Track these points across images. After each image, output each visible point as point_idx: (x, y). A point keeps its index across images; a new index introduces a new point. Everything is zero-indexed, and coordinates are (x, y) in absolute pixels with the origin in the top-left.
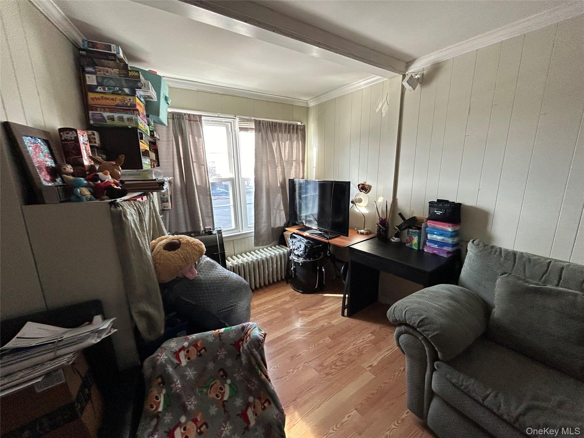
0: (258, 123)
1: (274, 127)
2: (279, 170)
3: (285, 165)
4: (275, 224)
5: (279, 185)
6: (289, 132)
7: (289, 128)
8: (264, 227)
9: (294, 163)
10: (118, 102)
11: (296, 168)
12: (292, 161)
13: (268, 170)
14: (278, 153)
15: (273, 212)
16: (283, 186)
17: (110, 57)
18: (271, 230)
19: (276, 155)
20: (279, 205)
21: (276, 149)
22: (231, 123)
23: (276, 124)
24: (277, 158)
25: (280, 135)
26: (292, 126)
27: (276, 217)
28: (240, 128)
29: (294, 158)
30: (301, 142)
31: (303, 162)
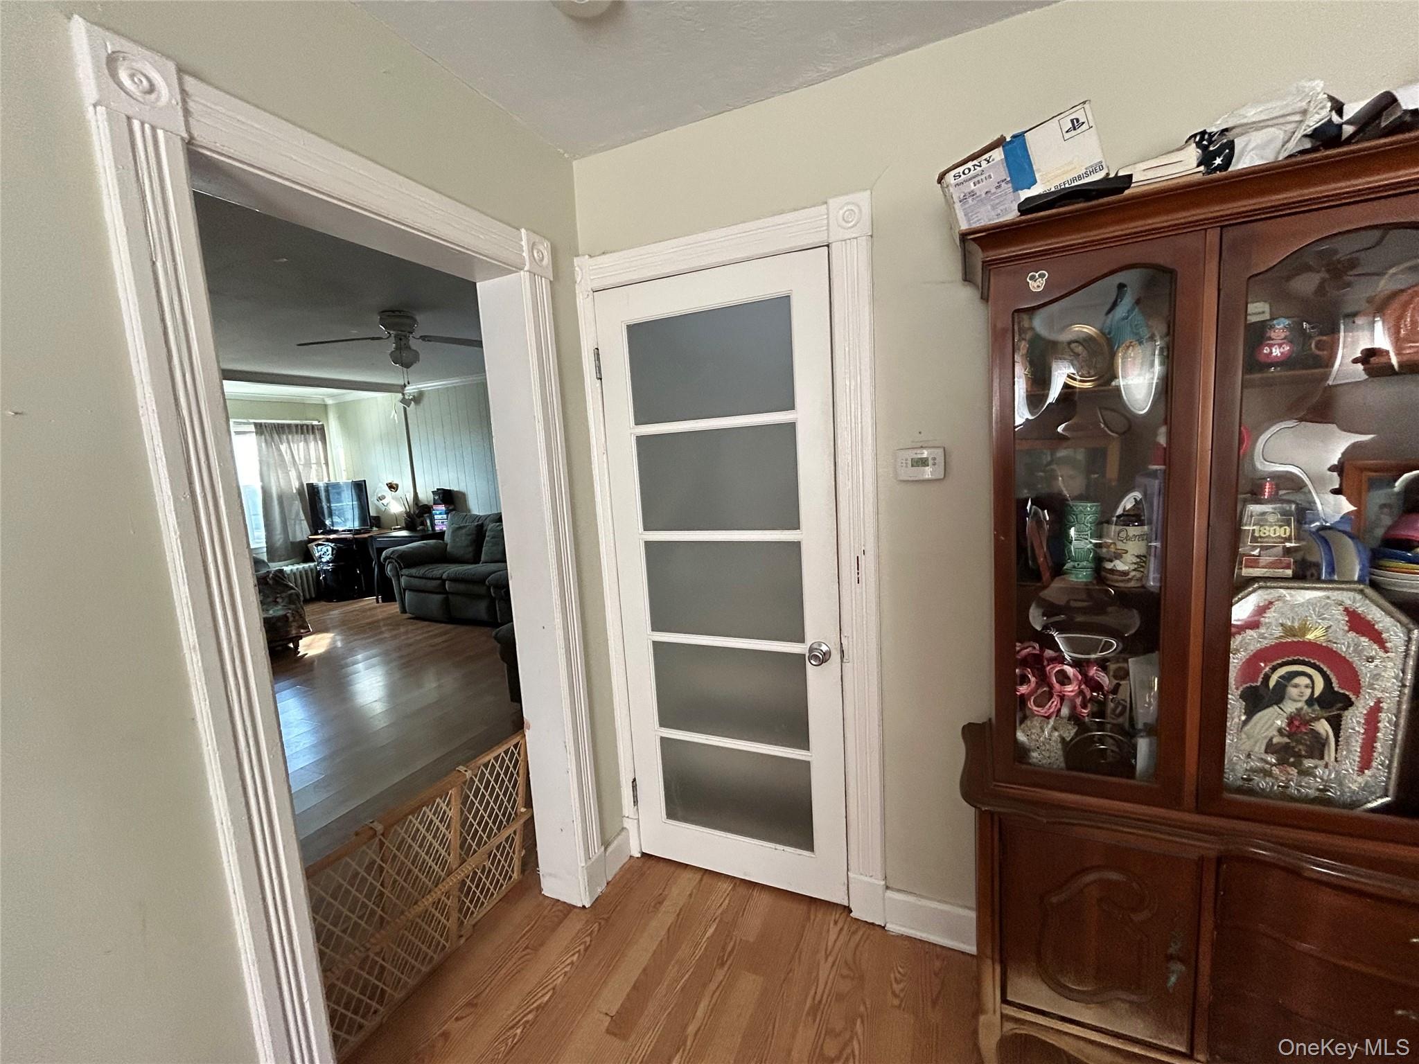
0: (259, 426)
2: (293, 473)
3: (301, 468)
4: (294, 536)
5: (294, 491)
6: (302, 433)
7: (302, 429)
8: (279, 538)
9: (314, 467)
11: (317, 472)
12: (311, 464)
13: (277, 475)
14: (290, 456)
15: (290, 522)
16: (300, 493)
18: (289, 544)
19: (288, 458)
20: (298, 514)
21: (286, 452)
23: (283, 425)
24: (289, 461)
25: (290, 437)
26: (305, 427)
27: (295, 527)
28: (236, 432)
29: (313, 460)
30: (320, 442)
31: (327, 464)
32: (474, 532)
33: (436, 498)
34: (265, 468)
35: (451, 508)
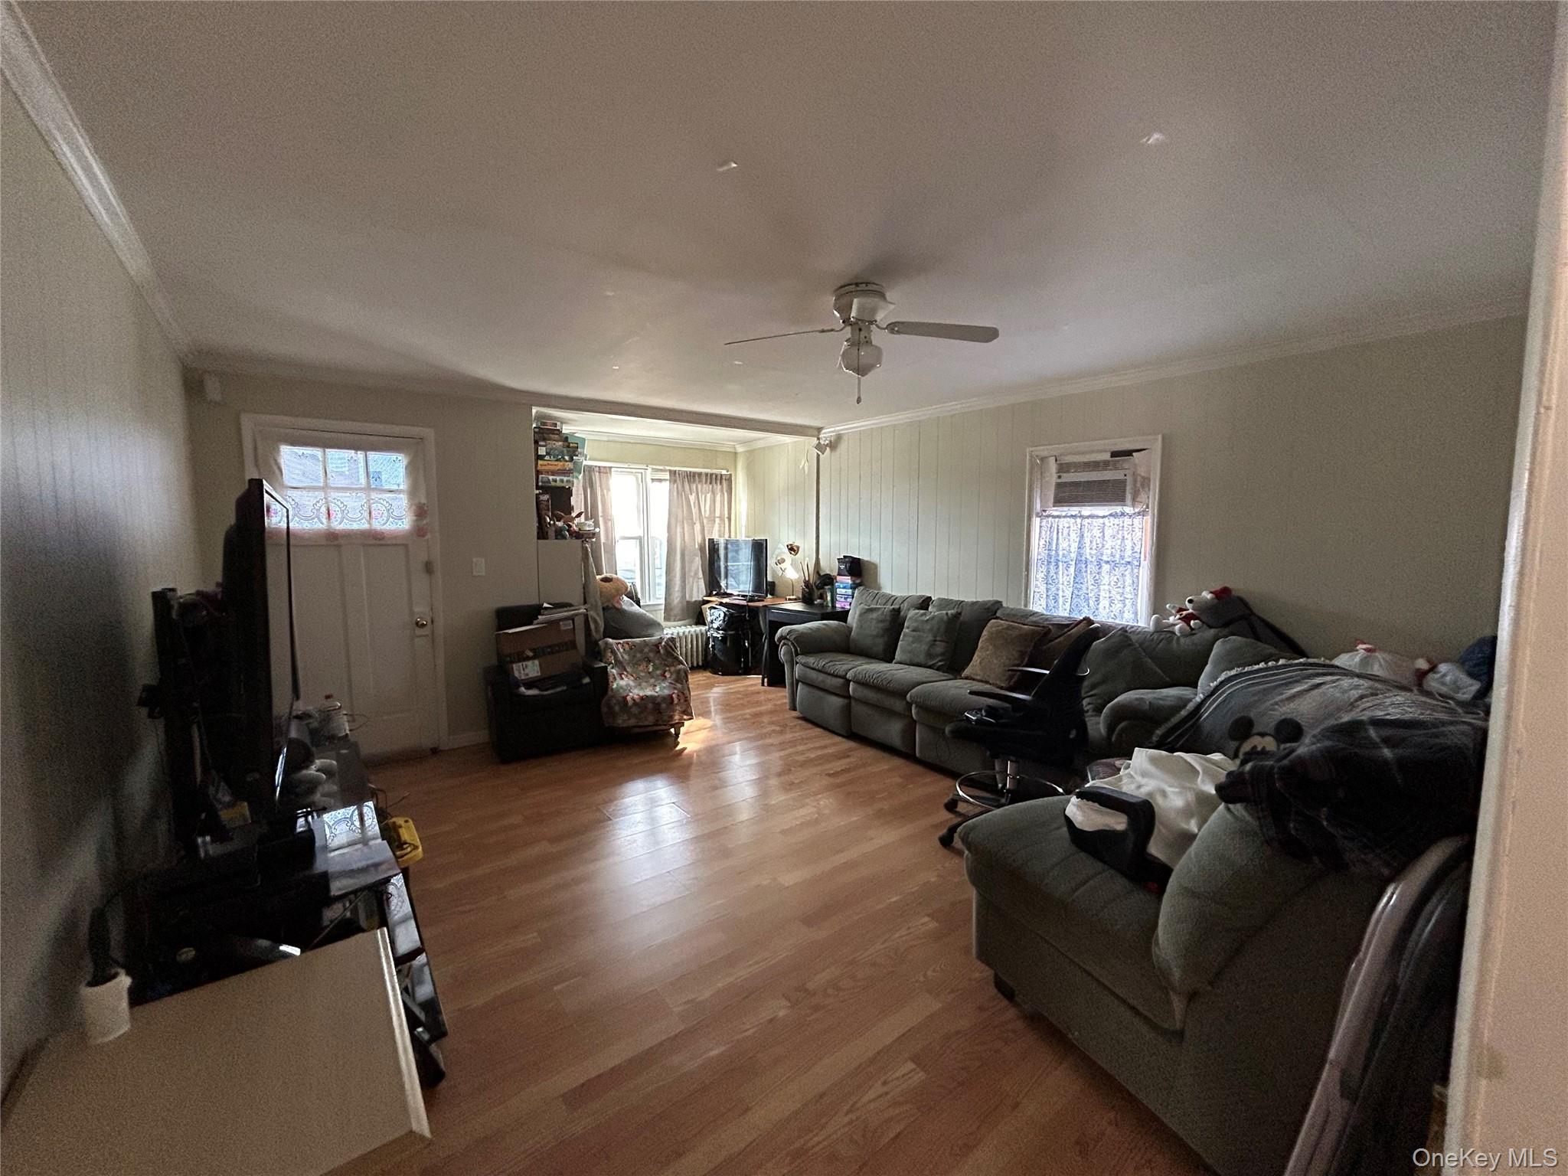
0: (673, 473)
1: (692, 477)
2: (697, 527)
3: (705, 521)
4: (691, 597)
5: (697, 546)
6: (711, 483)
7: (711, 479)
8: (676, 598)
9: (717, 520)
10: (559, 467)
11: (720, 527)
12: (715, 517)
13: (683, 528)
14: (697, 507)
15: (689, 580)
16: (702, 548)
17: (556, 432)
18: (685, 603)
19: (695, 511)
20: (696, 573)
21: (694, 503)
22: (642, 473)
23: (694, 473)
24: (696, 513)
25: (699, 486)
26: (714, 476)
27: (693, 587)
28: (652, 479)
29: (718, 514)
30: (726, 494)
31: (729, 519)
32: (888, 618)
33: (842, 567)
34: (673, 521)
35: (858, 581)
